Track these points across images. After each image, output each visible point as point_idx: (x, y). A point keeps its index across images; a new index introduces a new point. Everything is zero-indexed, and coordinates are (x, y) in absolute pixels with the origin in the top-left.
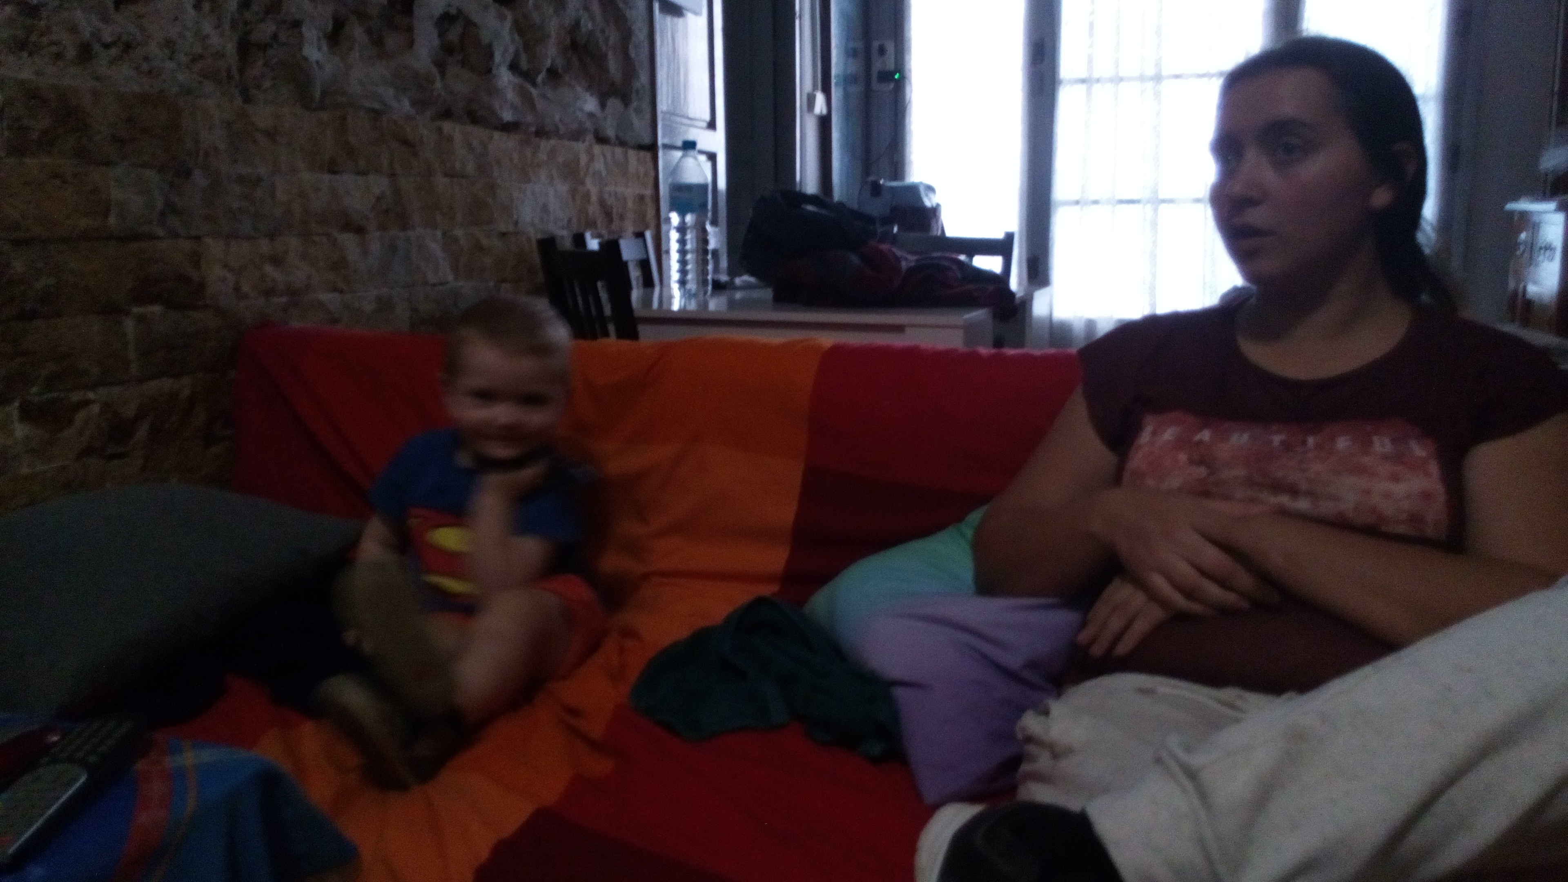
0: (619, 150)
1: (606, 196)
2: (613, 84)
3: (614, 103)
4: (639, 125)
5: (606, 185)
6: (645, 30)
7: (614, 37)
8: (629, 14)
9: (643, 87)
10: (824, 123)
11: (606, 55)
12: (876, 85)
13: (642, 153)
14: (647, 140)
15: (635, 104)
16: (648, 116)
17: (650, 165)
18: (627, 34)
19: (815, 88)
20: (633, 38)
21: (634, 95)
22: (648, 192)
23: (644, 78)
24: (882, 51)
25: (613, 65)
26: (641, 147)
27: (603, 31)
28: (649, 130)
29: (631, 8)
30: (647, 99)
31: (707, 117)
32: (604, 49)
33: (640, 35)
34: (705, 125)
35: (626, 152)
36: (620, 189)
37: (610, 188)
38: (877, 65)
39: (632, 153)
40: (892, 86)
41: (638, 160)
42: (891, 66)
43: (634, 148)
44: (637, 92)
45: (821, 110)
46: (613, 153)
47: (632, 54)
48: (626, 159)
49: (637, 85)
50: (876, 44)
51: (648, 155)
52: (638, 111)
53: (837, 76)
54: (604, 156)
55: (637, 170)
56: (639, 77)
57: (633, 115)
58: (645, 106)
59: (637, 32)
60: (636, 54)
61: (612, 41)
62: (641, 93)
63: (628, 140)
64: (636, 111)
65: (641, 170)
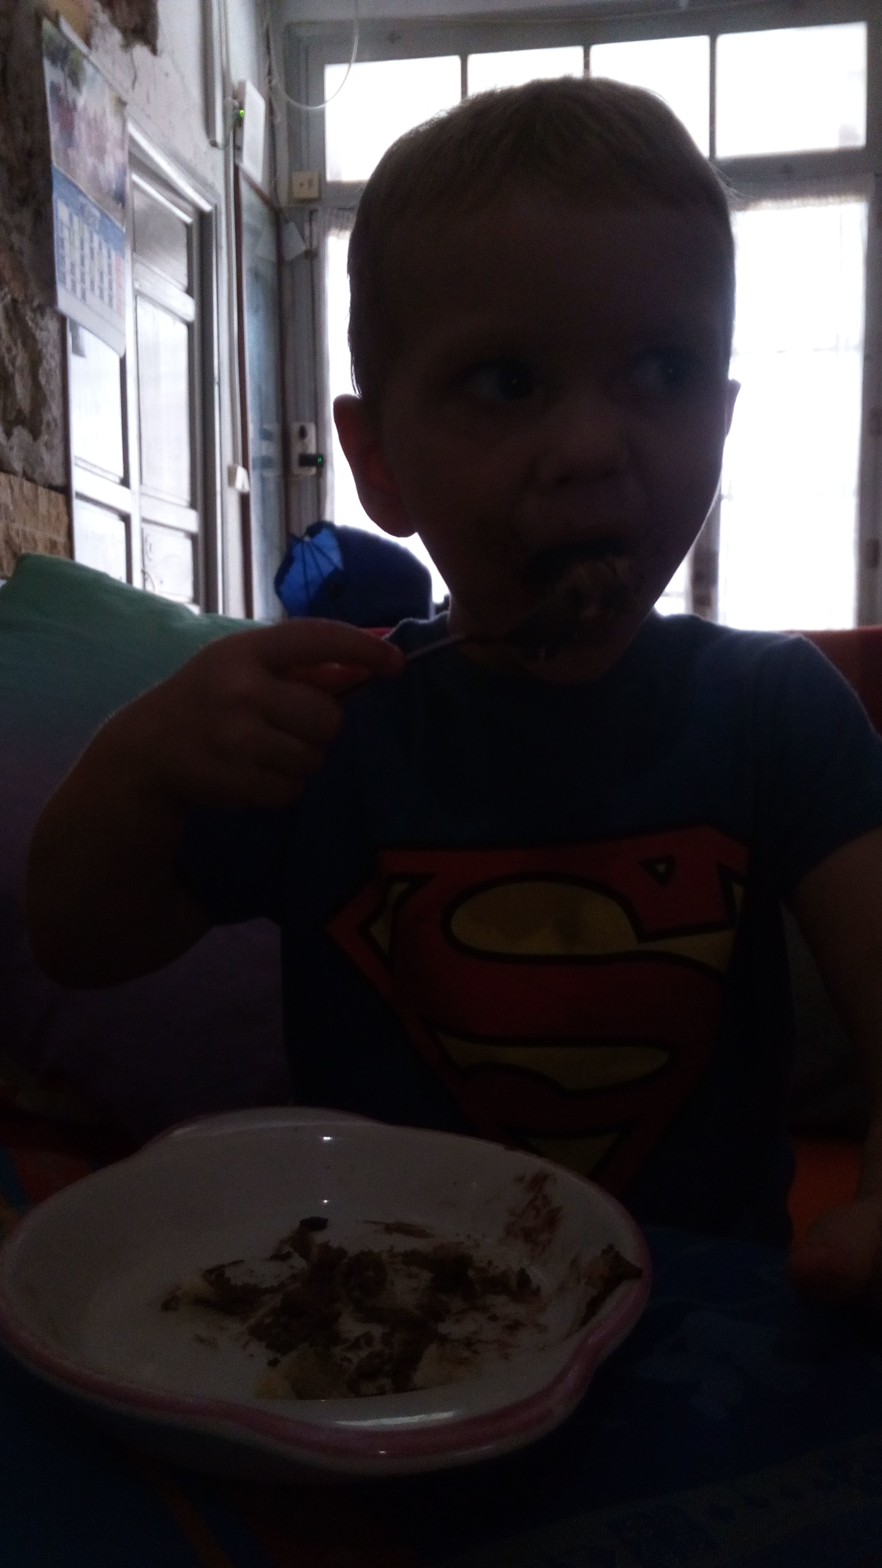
0: (27, 485)
1: (13, 534)
2: (20, 412)
3: (20, 434)
4: (51, 462)
5: (14, 521)
6: (58, 357)
7: (21, 356)
8: (40, 335)
9: (55, 420)
10: (244, 500)
11: (12, 376)
12: (296, 469)
13: (53, 494)
14: (59, 481)
15: (45, 437)
16: (59, 454)
17: (62, 508)
18: (35, 360)
19: (235, 461)
20: (44, 362)
21: (44, 427)
22: (61, 539)
23: (55, 410)
24: (303, 433)
25: (21, 390)
26: (51, 487)
27: (9, 349)
28: (61, 471)
29: (41, 330)
30: (59, 434)
31: (121, 473)
32: (10, 369)
33: (51, 362)
34: (118, 480)
35: (37, 489)
36: (28, 529)
37: (17, 526)
38: (297, 450)
39: (41, 490)
40: (313, 471)
41: (50, 500)
42: (312, 450)
43: (44, 486)
44: (48, 424)
45: (243, 487)
46: (21, 487)
47: (43, 381)
48: (36, 497)
49: (47, 417)
50: (295, 427)
51: (61, 498)
52: (49, 446)
53: (255, 455)
54: (11, 487)
55: (48, 511)
56: (50, 408)
57: (43, 449)
58: (57, 441)
59: (48, 356)
60: (46, 382)
61: (18, 362)
62: (53, 426)
63: (36, 476)
64: (46, 444)
65: (54, 513)
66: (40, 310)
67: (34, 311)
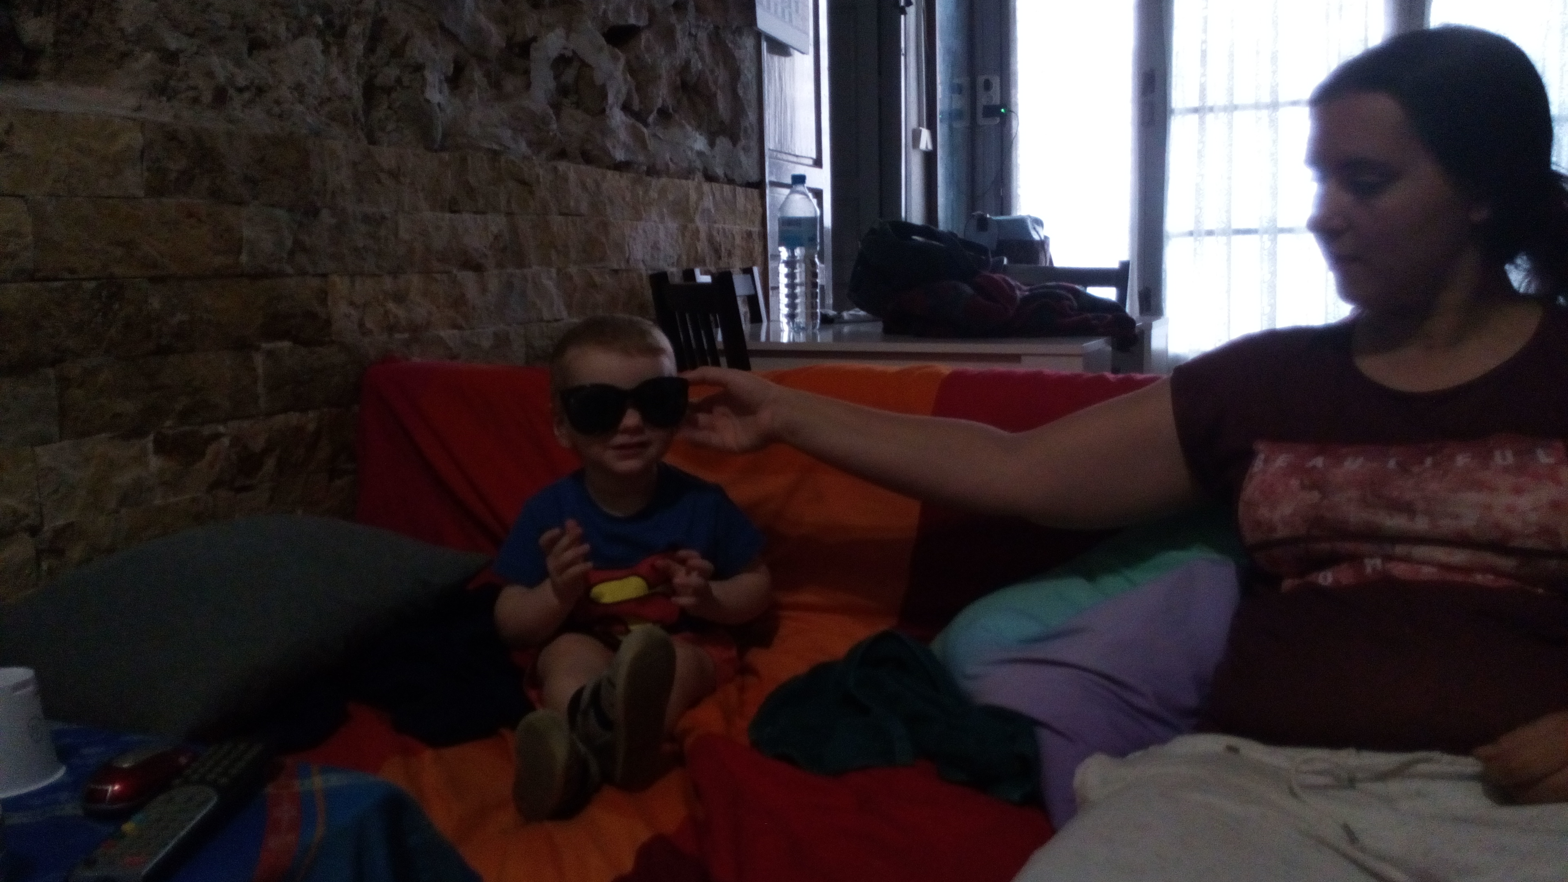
0: (727, 188)
1: (715, 233)
2: (722, 122)
3: (723, 142)
4: (748, 163)
5: (715, 222)
6: (754, 70)
7: (722, 75)
8: (737, 54)
9: (751, 125)
10: (930, 159)
11: (715, 95)
12: (981, 121)
13: (749, 190)
14: (754, 177)
15: (743, 142)
16: (755, 154)
17: (758, 202)
18: (735, 74)
19: (920, 124)
20: (742, 77)
21: (742, 134)
22: (756, 229)
23: (752, 117)
24: (988, 86)
25: (722, 104)
26: (749, 185)
27: (712, 71)
28: (757, 168)
29: (740, 48)
30: (755, 137)
31: (814, 155)
32: (713, 88)
33: (748, 74)
34: (811, 162)
35: (735, 190)
36: (727, 227)
37: (719, 226)
38: (983, 101)
39: (739, 190)
40: (998, 120)
41: (746, 197)
42: (996, 100)
43: (741, 185)
44: (745, 130)
45: (927, 147)
46: (722, 190)
47: (741, 92)
48: (735, 196)
49: (745, 124)
50: (981, 79)
51: (755, 192)
52: (746, 149)
53: (941, 113)
54: (714, 195)
55: (745, 206)
56: (747, 115)
57: (742, 153)
58: (754, 144)
59: (746, 72)
60: (744, 93)
61: (721, 80)
62: (749, 131)
63: (736, 178)
64: (744, 149)
65: (749, 207)
66: (738, 31)
67: (733, 33)
